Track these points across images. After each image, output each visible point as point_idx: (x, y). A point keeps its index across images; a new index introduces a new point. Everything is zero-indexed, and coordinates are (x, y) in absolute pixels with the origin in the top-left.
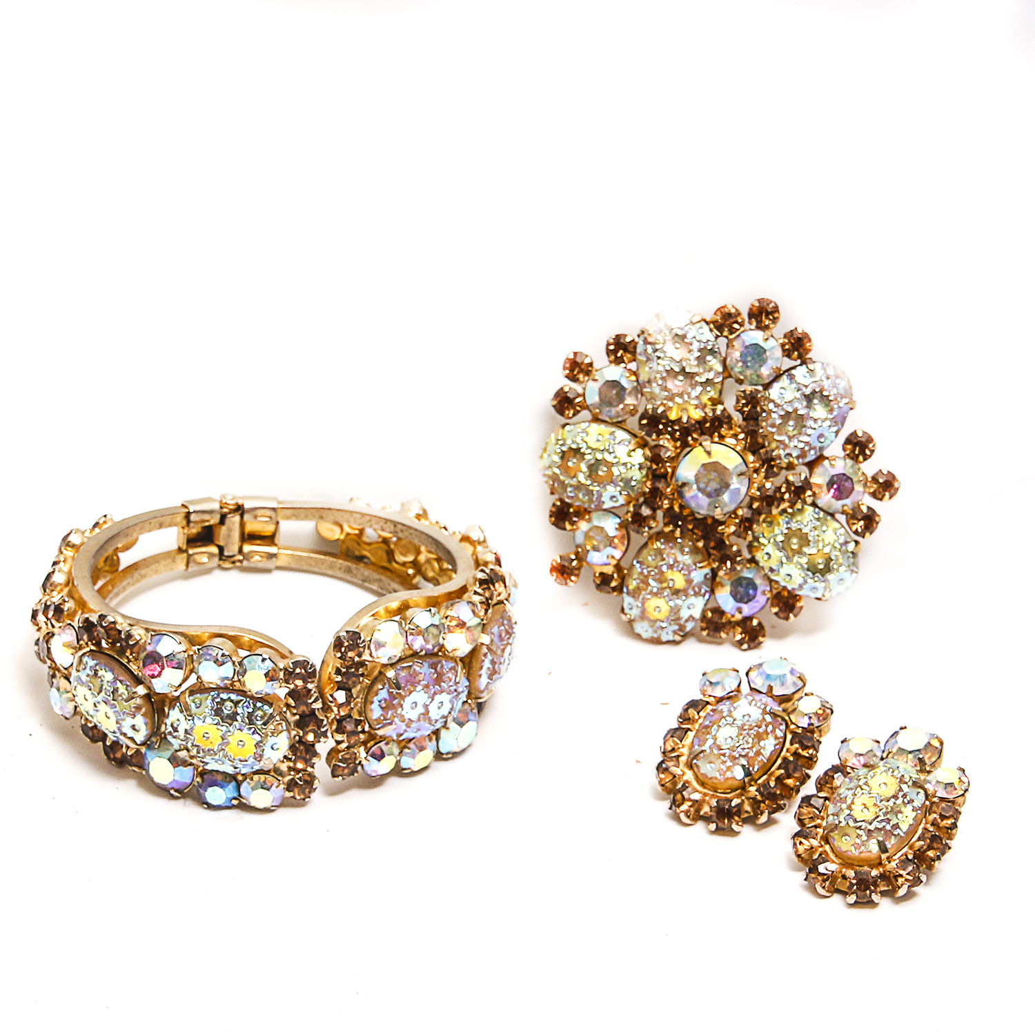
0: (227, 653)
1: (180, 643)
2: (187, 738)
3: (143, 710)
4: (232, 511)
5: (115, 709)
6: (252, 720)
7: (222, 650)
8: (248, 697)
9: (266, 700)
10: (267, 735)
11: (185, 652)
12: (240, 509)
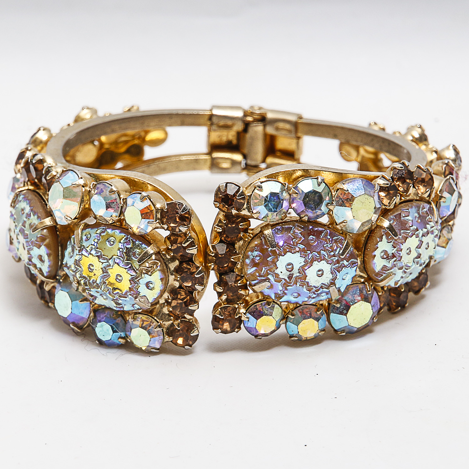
0: (115, 189)
1: (81, 178)
2: (77, 269)
3: (47, 241)
4: (256, 120)
5: (27, 240)
6: (130, 256)
7: (112, 186)
8: (130, 234)
9: (145, 239)
10: (142, 273)
11: (83, 187)
12: (263, 119)
